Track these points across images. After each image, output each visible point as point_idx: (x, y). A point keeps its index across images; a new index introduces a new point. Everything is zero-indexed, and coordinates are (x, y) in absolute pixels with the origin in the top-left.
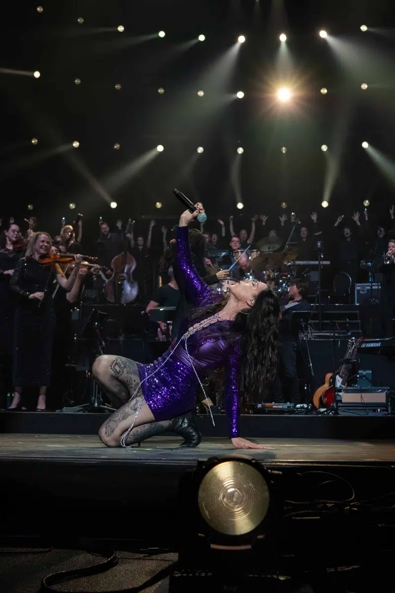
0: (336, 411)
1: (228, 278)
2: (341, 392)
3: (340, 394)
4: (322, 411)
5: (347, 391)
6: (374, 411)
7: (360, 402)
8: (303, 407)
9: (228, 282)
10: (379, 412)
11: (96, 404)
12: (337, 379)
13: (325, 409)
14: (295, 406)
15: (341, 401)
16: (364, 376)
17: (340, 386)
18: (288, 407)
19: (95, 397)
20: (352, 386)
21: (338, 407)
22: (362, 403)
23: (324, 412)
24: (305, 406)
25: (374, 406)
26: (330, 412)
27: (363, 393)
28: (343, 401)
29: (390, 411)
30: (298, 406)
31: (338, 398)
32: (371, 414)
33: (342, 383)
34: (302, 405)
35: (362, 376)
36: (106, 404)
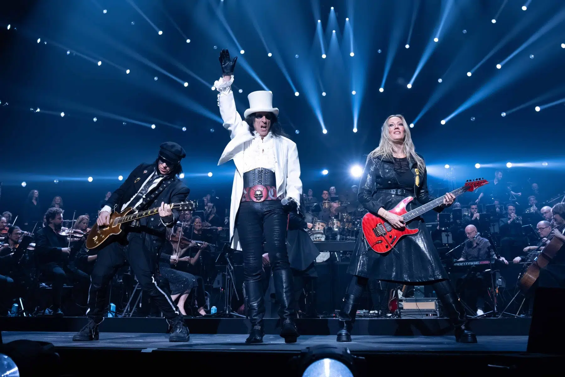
0: (399, 316)
1: (319, 221)
2: (402, 302)
3: (402, 303)
4: (389, 316)
5: (407, 301)
6: (427, 315)
7: (416, 309)
8: (375, 313)
9: (319, 224)
10: (431, 317)
11: (227, 312)
12: (399, 293)
13: (391, 314)
14: (369, 312)
15: (402, 308)
16: (419, 290)
17: (401, 297)
18: (364, 313)
19: (226, 306)
20: (410, 297)
21: (400, 312)
22: (417, 310)
23: (390, 316)
24: (376, 312)
25: (427, 312)
26: (395, 317)
27: (418, 302)
28: (404, 308)
29: (438, 316)
30: (371, 312)
31: (400, 307)
32: (425, 318)
33: (403, 296)
34: (374, 311)
35: (417, 290)
36: (234, 312)
